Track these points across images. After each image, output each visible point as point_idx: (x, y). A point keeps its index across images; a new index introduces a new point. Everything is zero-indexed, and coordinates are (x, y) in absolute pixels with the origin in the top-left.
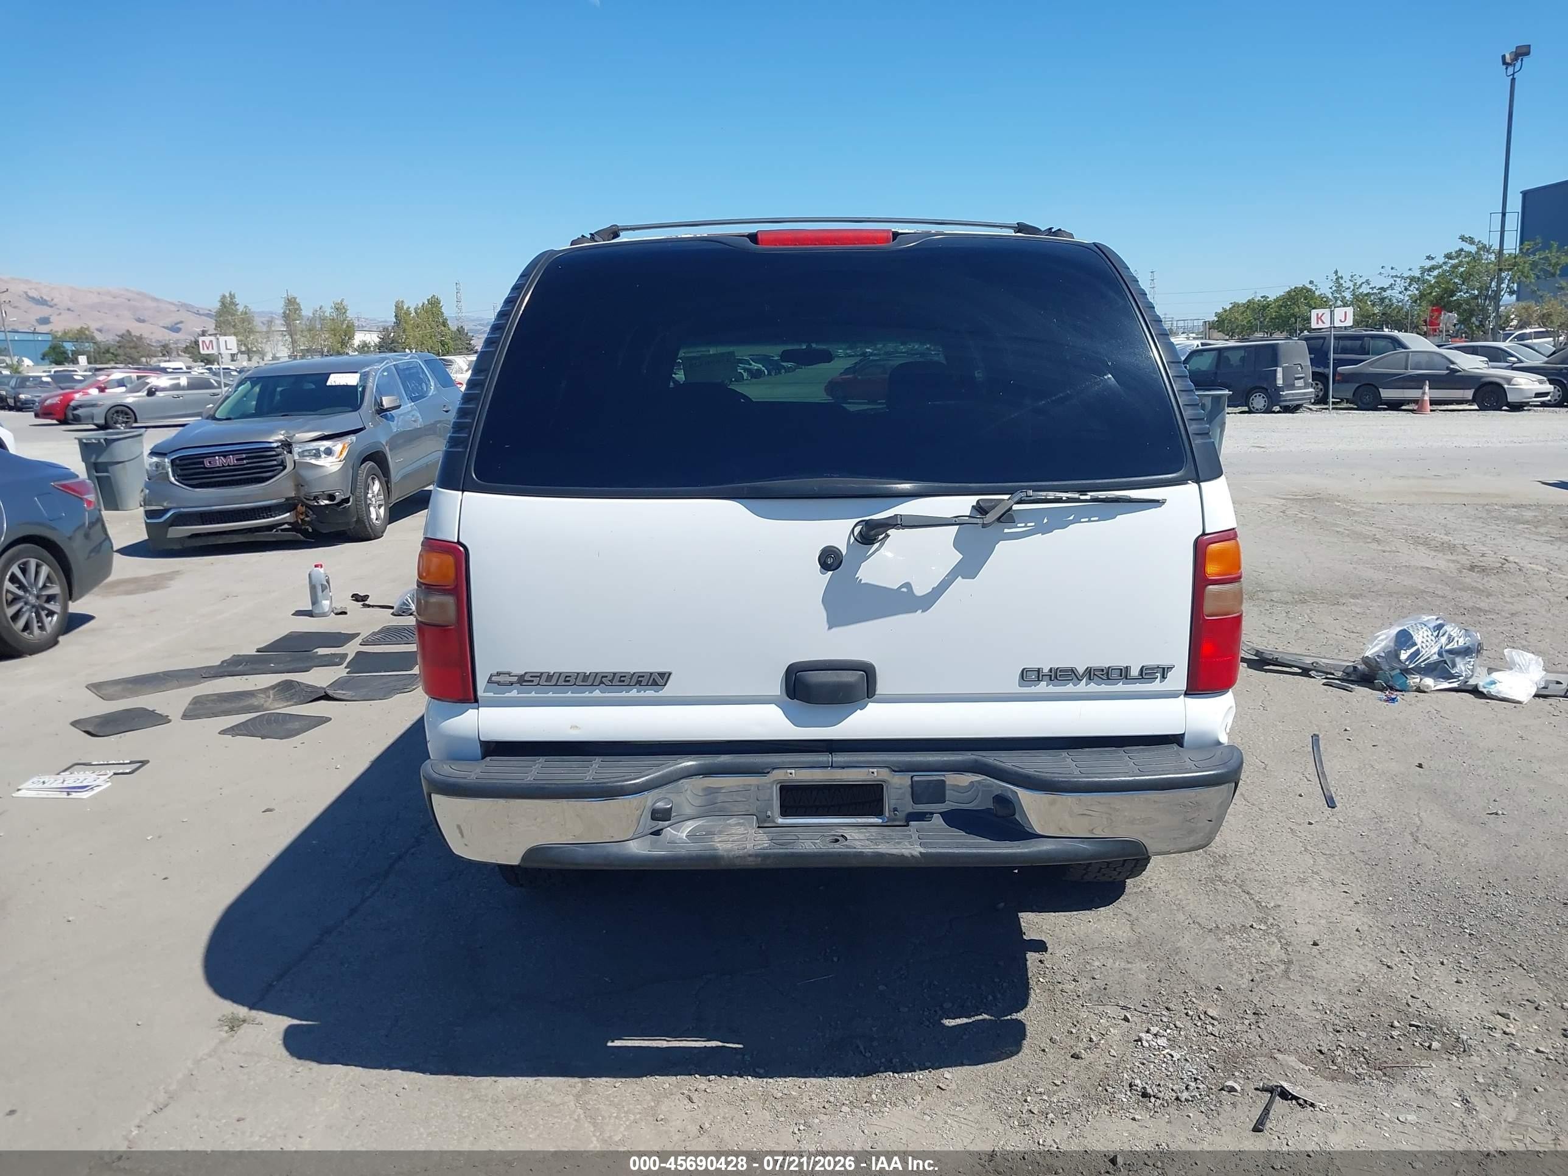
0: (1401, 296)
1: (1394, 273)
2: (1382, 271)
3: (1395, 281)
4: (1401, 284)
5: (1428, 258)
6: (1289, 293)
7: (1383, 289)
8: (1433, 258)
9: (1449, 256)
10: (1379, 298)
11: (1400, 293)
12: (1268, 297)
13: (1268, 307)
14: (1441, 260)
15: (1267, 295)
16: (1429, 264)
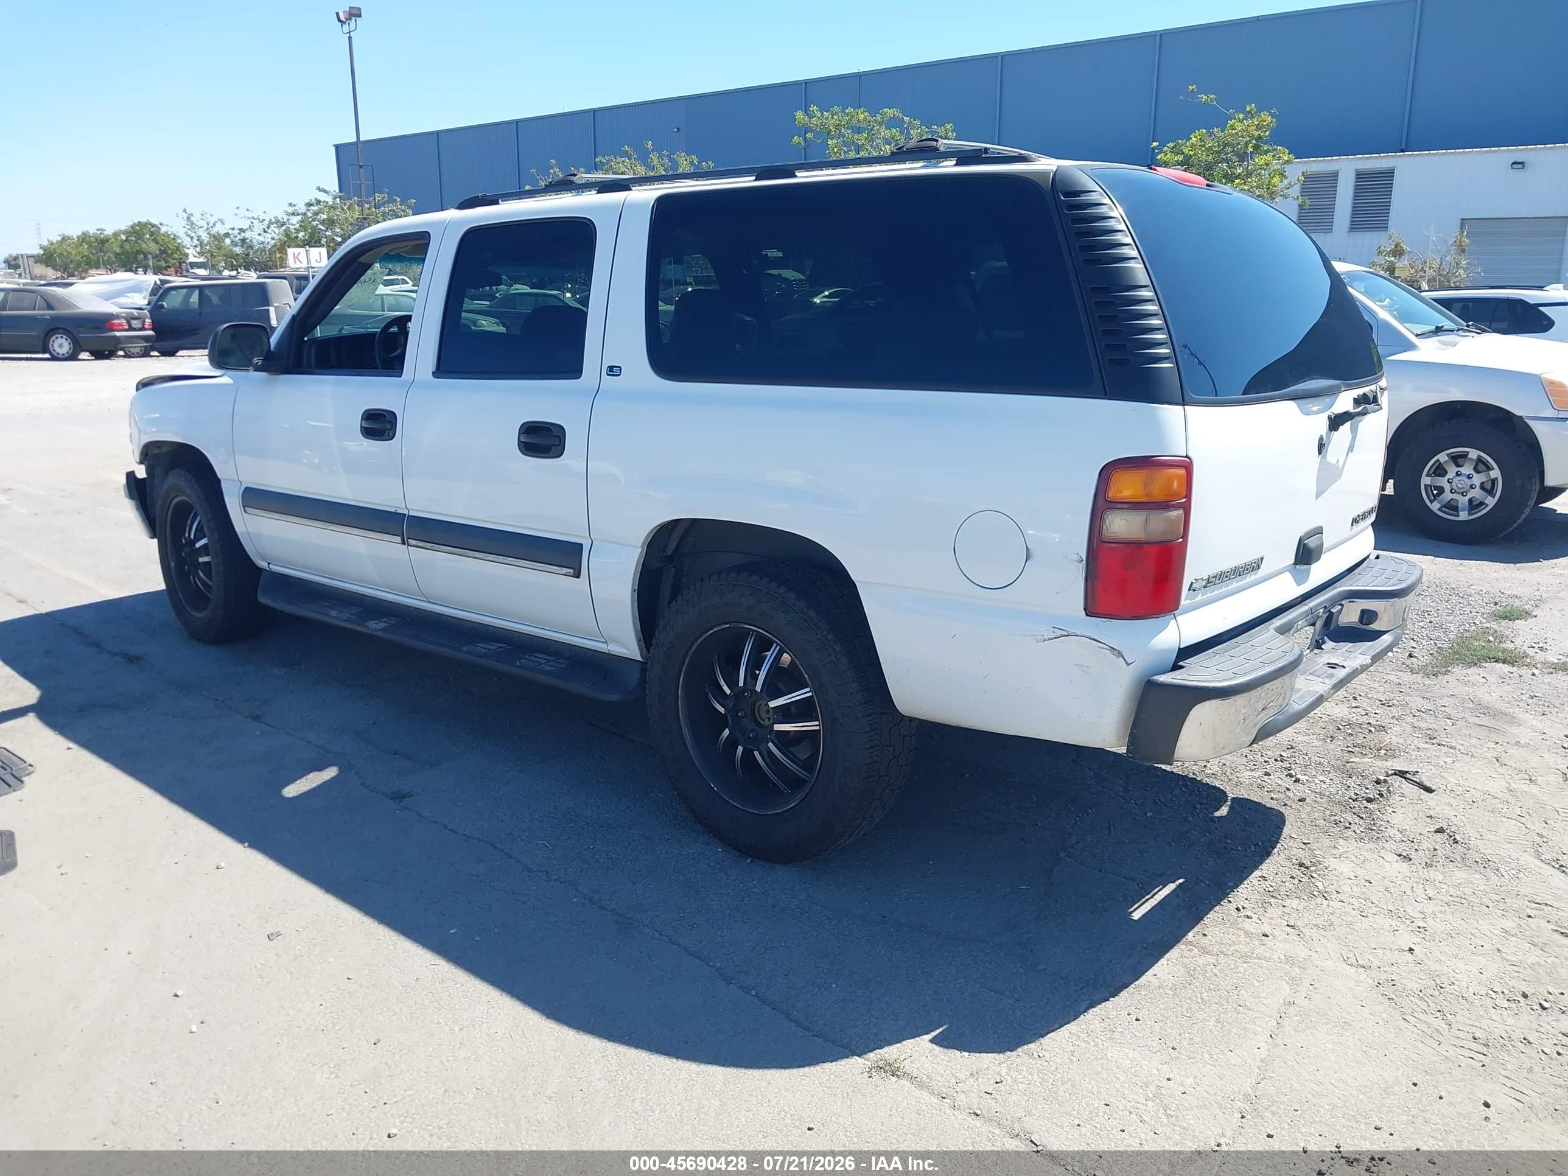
0: (261, 239)
1: (250, 214)
2: (237, 211)
3: (252, 223)
4: (258, 227)
5: (290, 205)
6: (132, 227)
7: (242, 230)
8: (295, 205)
9: (309, 205)
10: (240, 239)
11: (260, 235)
12: (104, 230)
13: (107, 241)
14: (302, 208)
15: (103, 227)
16: (291, 210)
